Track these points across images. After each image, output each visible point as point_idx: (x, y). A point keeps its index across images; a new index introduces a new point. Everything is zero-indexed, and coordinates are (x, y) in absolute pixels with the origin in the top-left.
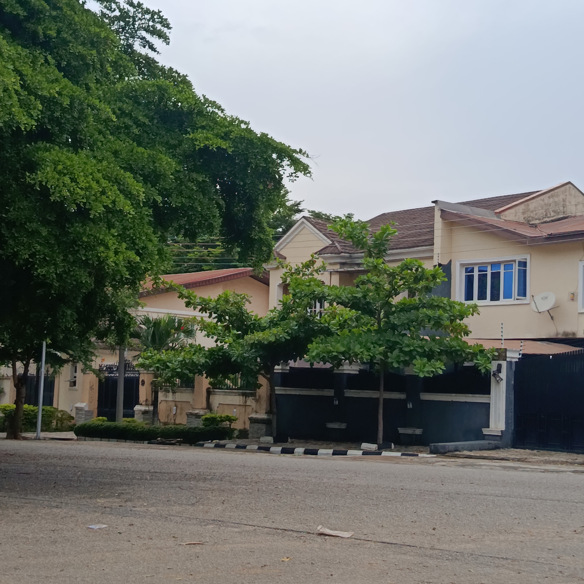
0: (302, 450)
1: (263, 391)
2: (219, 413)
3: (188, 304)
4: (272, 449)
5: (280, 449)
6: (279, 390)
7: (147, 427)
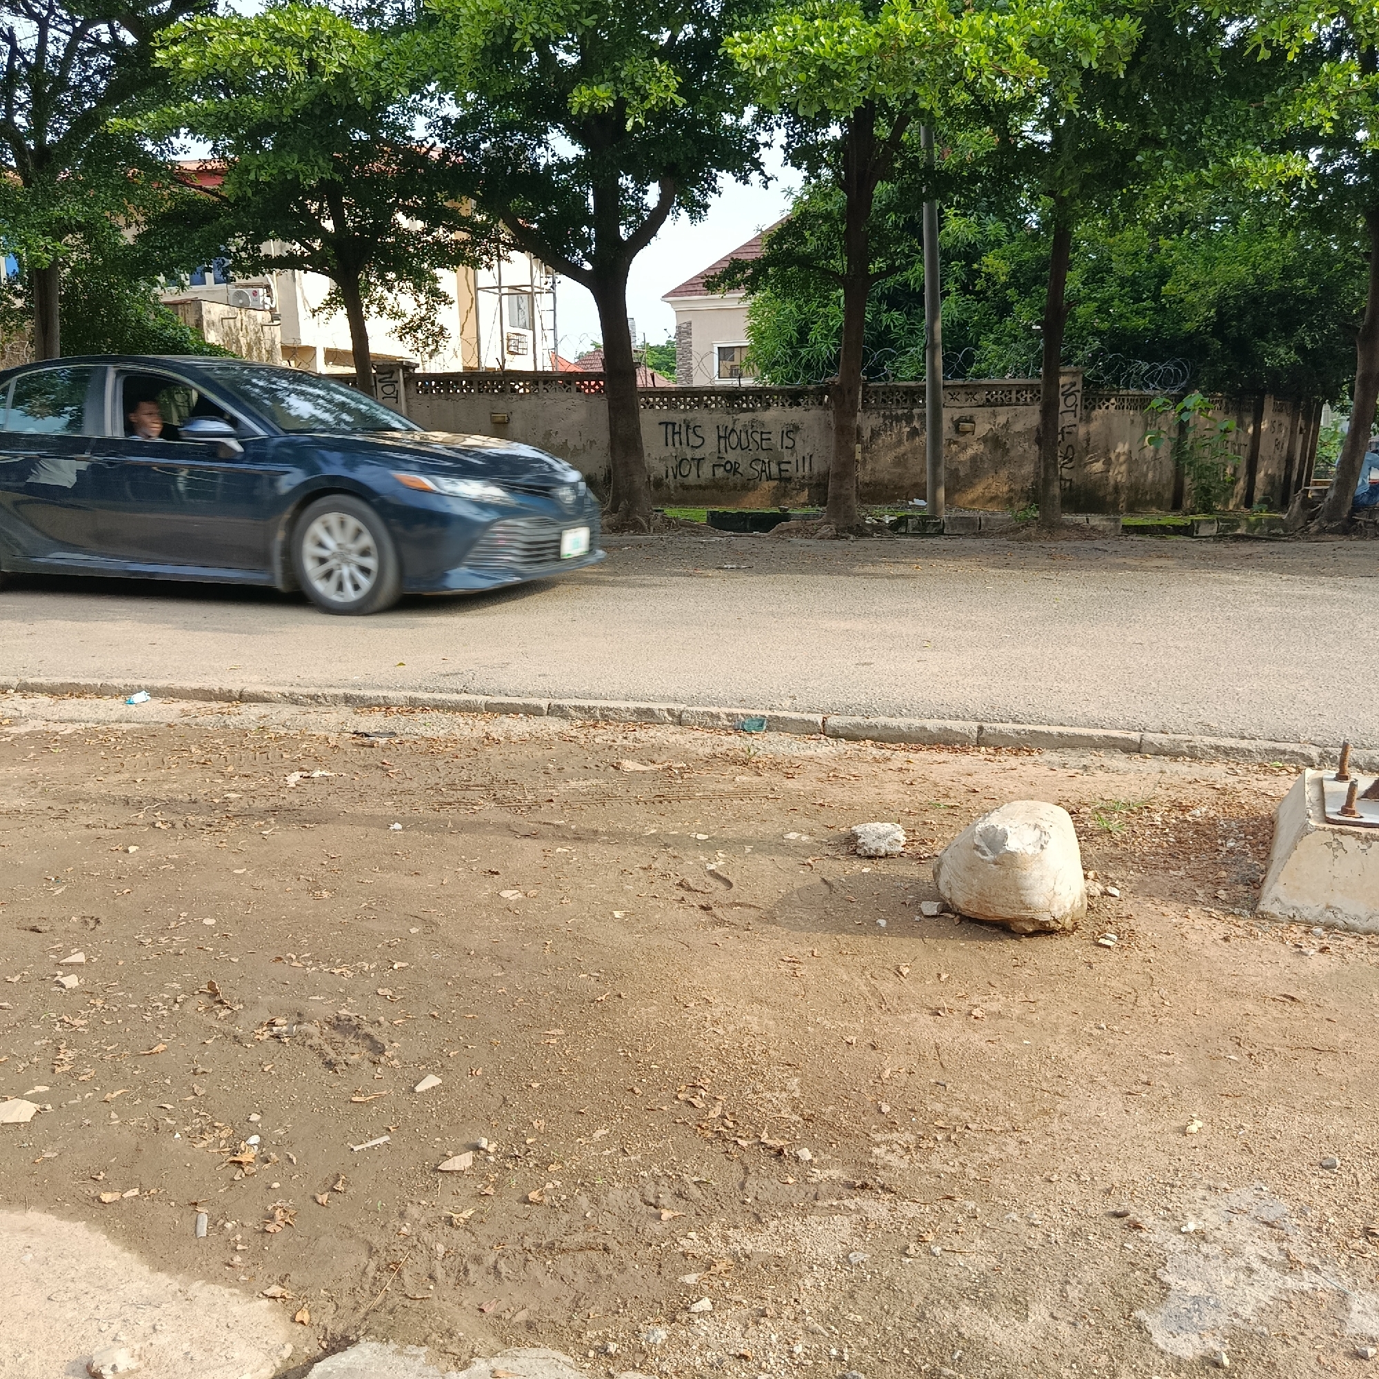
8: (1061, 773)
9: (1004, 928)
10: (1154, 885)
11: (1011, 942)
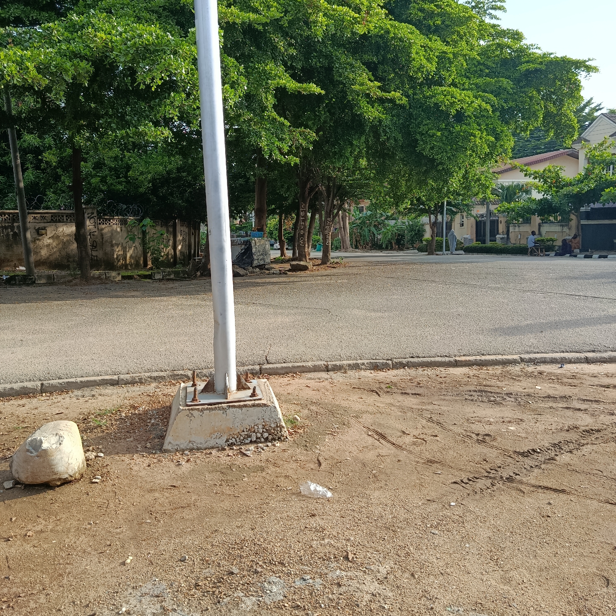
0: (598, 256)
1: (573, 223)
2: (545, 236)
3: (526, 175)
4: (578, 256)
5: (583, 255)
6: (583, 222)
7: (503, 246)
8: (82, 400)
9: (47, 486)
10: (119, 447)
11: (51, 492)
